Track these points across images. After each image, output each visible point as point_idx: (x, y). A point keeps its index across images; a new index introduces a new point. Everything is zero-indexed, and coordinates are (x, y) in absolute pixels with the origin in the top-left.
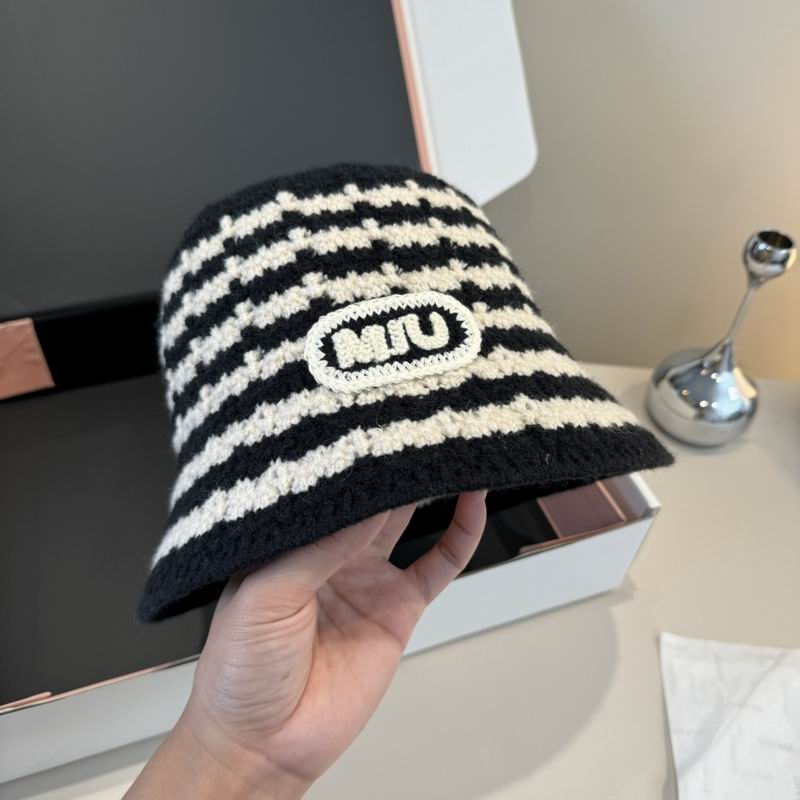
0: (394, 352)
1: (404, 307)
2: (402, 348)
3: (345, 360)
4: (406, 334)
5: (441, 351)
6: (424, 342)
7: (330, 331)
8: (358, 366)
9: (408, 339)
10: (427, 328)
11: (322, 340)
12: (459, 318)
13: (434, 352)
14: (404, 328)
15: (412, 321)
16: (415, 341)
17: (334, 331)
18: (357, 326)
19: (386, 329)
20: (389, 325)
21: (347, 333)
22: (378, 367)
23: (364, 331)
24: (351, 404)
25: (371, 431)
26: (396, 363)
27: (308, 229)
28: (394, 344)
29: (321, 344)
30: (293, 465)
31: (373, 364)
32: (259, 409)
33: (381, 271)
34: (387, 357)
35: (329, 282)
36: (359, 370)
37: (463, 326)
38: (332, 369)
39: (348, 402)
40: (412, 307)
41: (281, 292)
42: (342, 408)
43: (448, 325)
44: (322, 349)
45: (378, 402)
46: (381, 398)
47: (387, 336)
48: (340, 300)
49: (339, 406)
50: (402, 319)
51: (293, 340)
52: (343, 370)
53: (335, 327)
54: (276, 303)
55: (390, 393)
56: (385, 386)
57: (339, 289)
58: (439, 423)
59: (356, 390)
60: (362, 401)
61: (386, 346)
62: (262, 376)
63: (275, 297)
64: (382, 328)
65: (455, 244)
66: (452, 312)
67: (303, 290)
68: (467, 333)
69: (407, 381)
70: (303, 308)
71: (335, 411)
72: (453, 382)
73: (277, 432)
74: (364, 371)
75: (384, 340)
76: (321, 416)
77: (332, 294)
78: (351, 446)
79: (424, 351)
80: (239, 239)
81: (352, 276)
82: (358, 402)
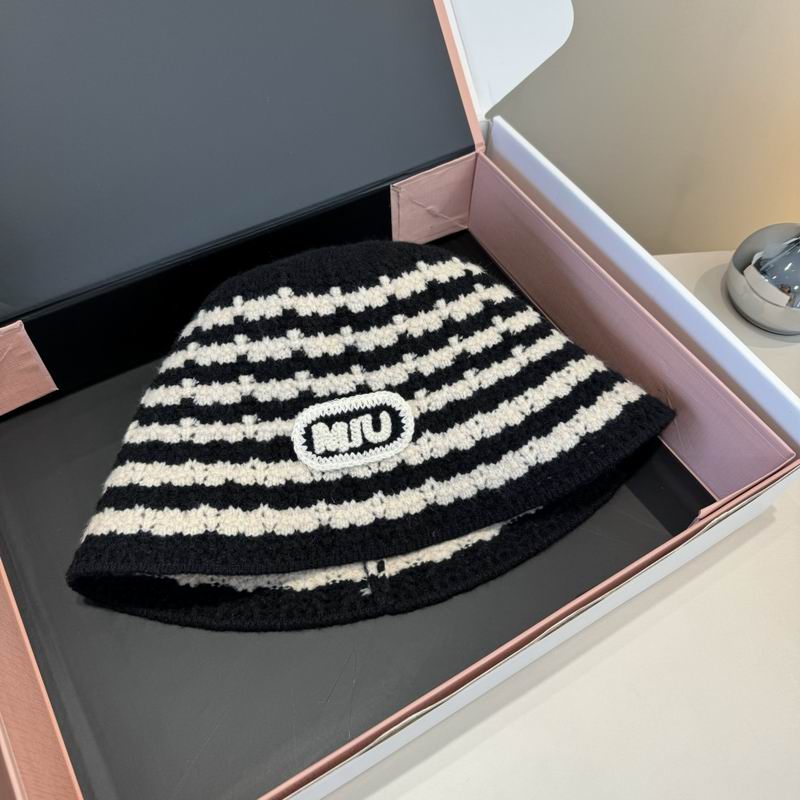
0: (352, 445)
1: (363, 408)
2: (358, 442)
3: (319, 448)
4: (362, 430)
5: (383, 444)
6: (373, 437)
7: (310, 422)
8: (327, 454)
9: (363, 434)
10: (377, 426)
11: (305, 429)
12: (401, 415)
13: (378, 445)
14: (361, 425)
15: (367, 419)
16: (367, 437)
17: (314, 423)
18: (329, 421)
19: (349, 426)
20: (351, 423)
21: (322, 426)
22: (341, 455)
23: (334, 426)
24: (320, 479)
25: (331, 506)
26: (352, 454)
27: (302, 332)
28: (352, 438)
29: (304, 432)
30: (277, 513)
31: (337, 452)
32: (252, 462)
33: (350, 372)
34: (347, 449)
35: (314, 379)
36: (328, 457)
37: (403, 421)
38: (310, 453)
39: (318, 478)
40: (369, 407)
41: (279, 380)
42: (314, 481)
43: (393, 421)
44: (304, 436)
45: (337, 479)
46: (340, 476)
47: (349, 432)
48: (319, 395)
49: (312, 479)
50: (361, 418)
51: (284, 419)
52: (317, 455)
53: (314, 419)
54: (274, 386)
55: (346, 472)
56: (343, 469)
57: (321, 386)
58: (372, 505)
59: (323, 470)
60: (328, 478)
61: (347, 439)
62: (257, 437)
63: (273, 381)
64: (346, 425)
65: (411, 336)
66: (397, 409)
67: (294, 383)
68: (404, 428)
69: (358, 467)
70: (293, 396)
71: (309, 482)
72: (388, 467)
73: (268, 484)
74: (331, 457)
75: (347, 435)
76: (299, 485)
77: (314, 389)
78: (317, 514)
79: (372, 444)
80: (247, 320)
81: (331, 376)
82: (324, 477)
